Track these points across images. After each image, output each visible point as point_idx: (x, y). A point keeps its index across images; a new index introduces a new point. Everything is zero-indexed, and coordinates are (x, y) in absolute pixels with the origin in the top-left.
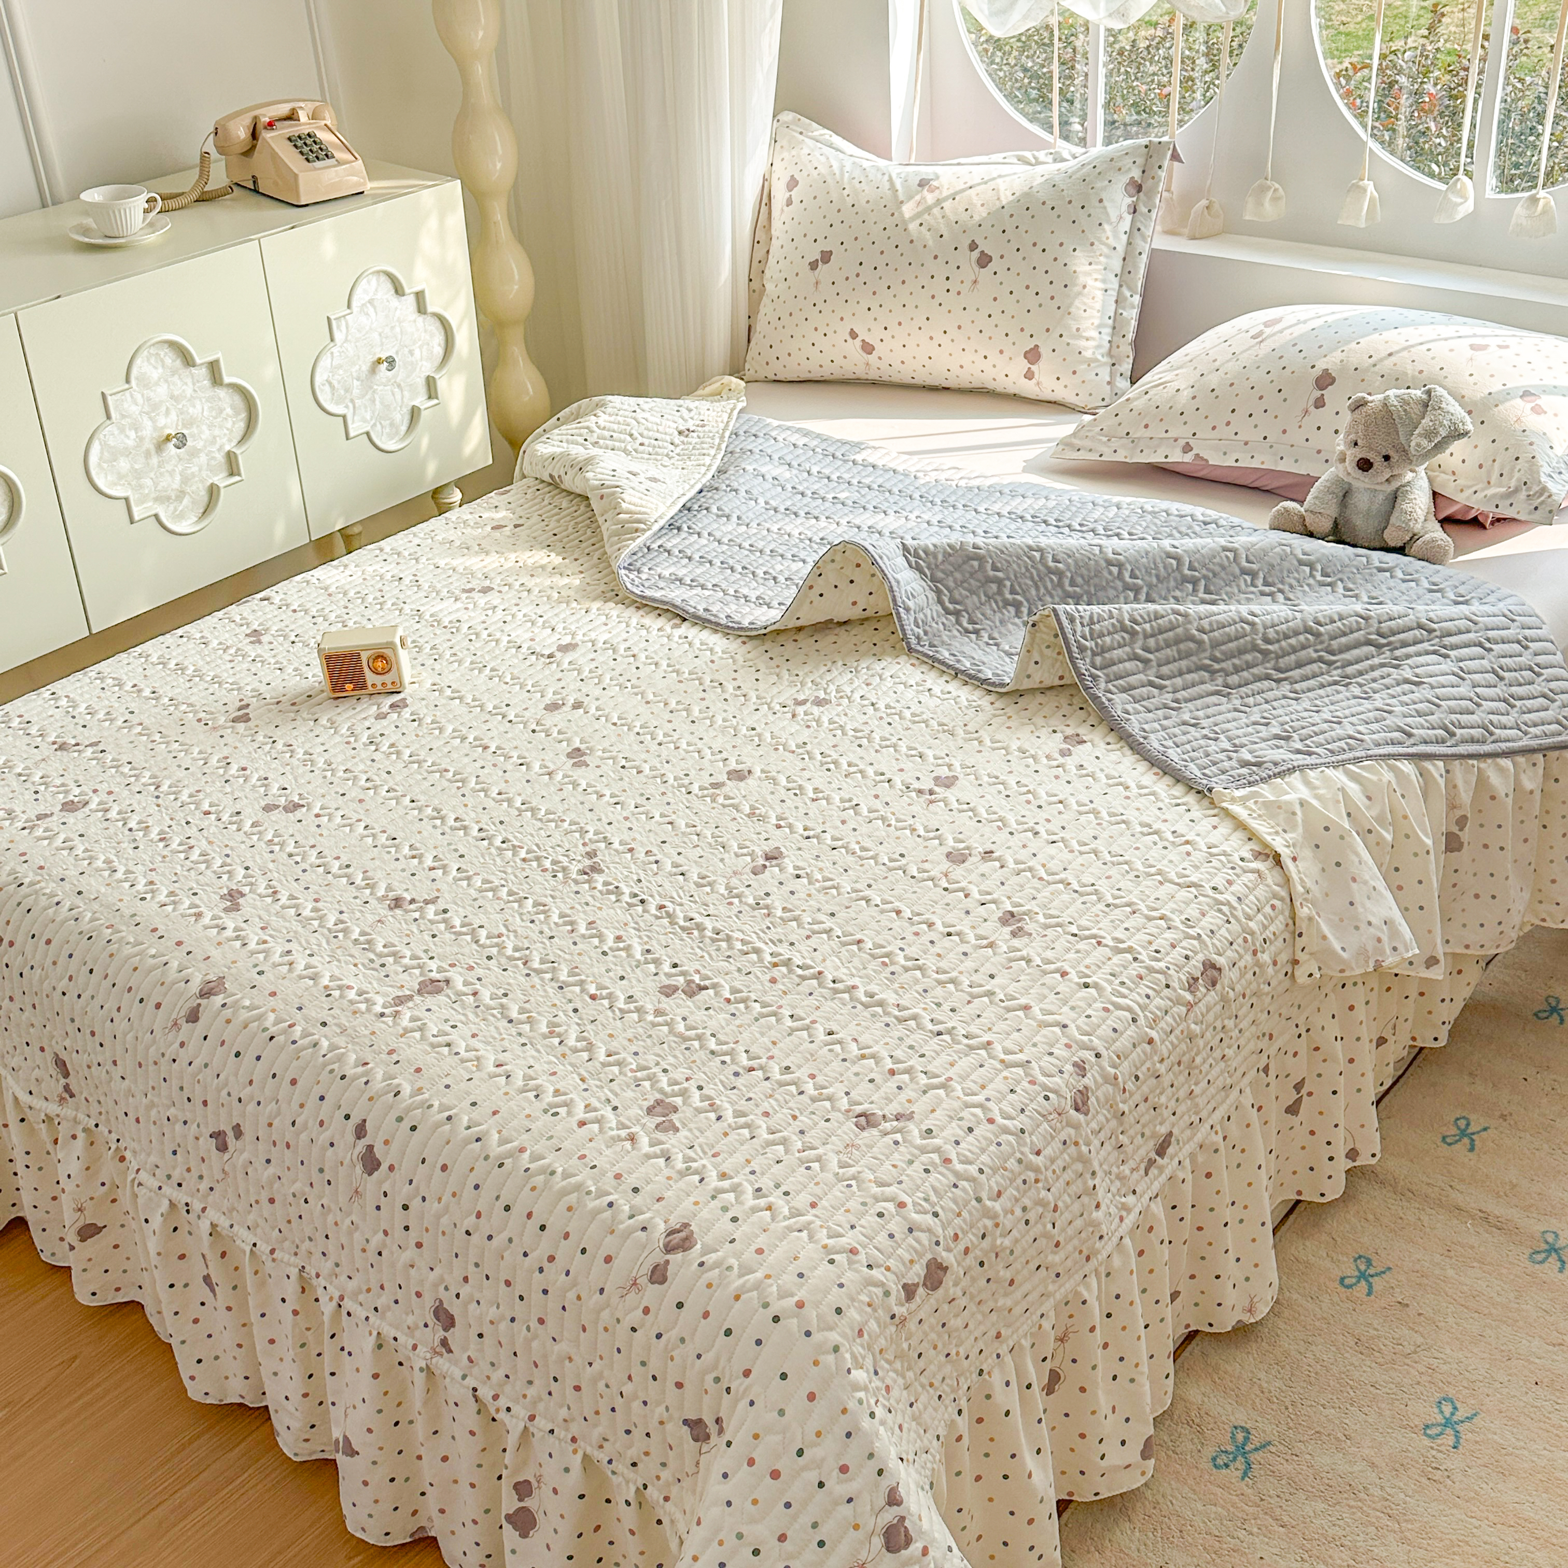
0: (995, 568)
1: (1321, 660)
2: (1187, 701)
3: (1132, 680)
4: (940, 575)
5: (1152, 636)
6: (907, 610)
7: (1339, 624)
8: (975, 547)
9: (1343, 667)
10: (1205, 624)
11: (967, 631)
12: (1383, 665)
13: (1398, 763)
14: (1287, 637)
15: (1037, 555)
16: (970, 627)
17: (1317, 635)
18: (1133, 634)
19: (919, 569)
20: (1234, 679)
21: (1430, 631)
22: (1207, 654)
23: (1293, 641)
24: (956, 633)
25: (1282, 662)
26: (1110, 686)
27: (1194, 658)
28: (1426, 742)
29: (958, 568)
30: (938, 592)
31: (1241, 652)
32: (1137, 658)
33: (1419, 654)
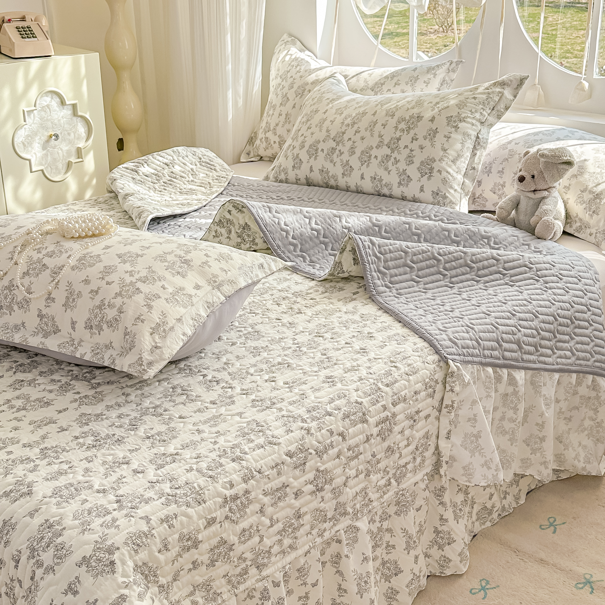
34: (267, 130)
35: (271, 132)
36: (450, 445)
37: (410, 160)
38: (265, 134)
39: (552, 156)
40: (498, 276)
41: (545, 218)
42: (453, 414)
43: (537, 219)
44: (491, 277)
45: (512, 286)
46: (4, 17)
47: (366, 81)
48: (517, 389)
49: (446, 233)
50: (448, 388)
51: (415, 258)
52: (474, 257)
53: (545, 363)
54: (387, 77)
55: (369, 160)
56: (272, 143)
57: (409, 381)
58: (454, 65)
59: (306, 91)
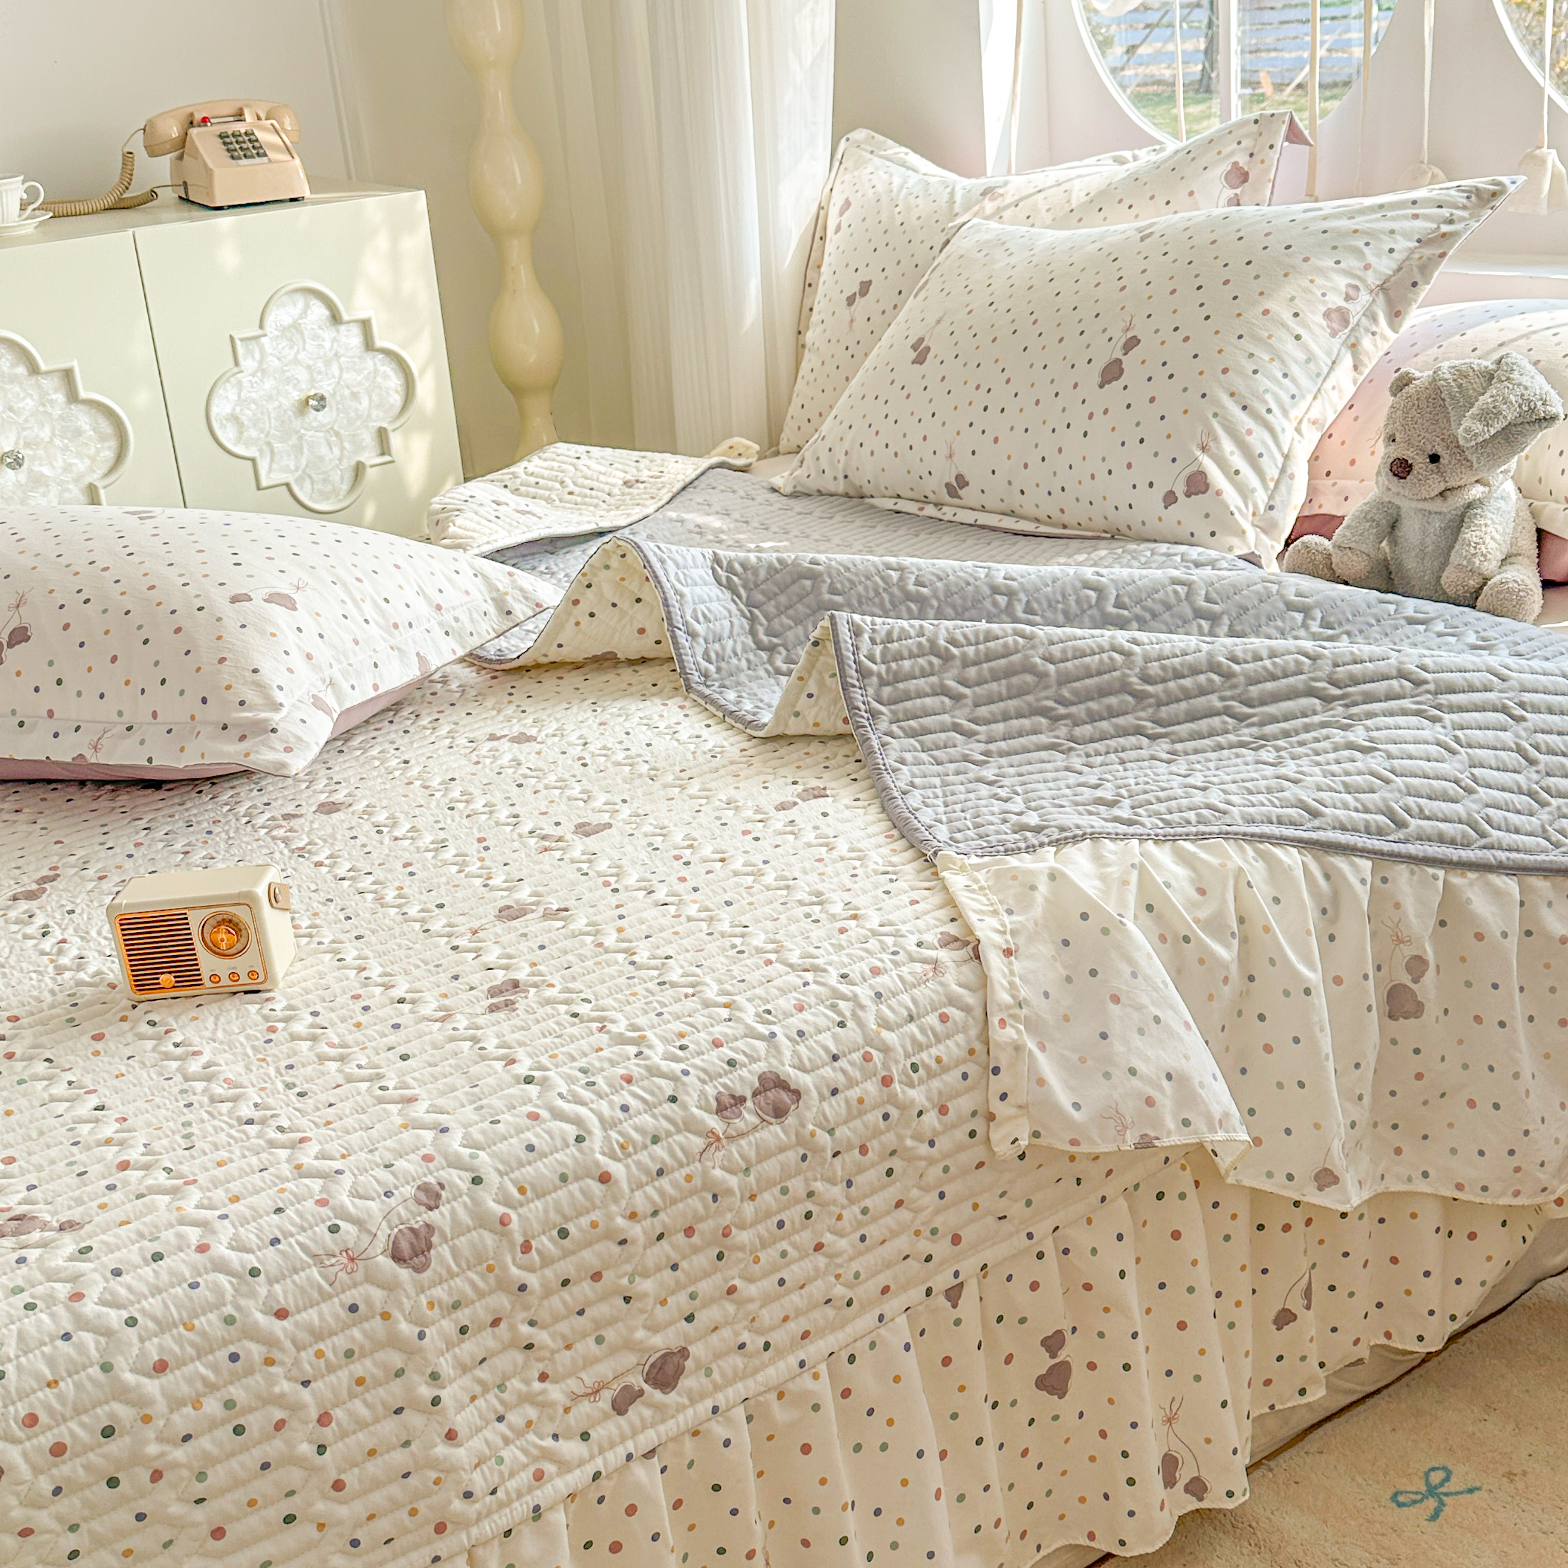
0: (833, 591)
1: (1228, 712)
2: (1002, 754)
3: (928, 721)
4: (760, 597)
5: (975, 663)
6: (693, 635)
7: (1267, 663)
8: (814, 562)
9: (1262, 724)
10: (1056, 650)
11: (778, 672)
12: (1324, 725)
13: (1277, 851)
14: (1178, 675)
15: (895, 575)
16: (784, 667)
17: (1228, 675)
18: (946, 658)
19: (730, 587)
20: (1087, 730)
21: (1417, 683)
22: (1051, 692)
23: (1187, 682)
24: (762, 673)
25: (1164, 712)
26: (894, 728)
27: (1030, 698)
28: (1344, 828)
29: (783, 588)
30: (753, 620)
31: (1103, 692)
32: (944, 691)
33: (1392, 714)
46: (192, 113)
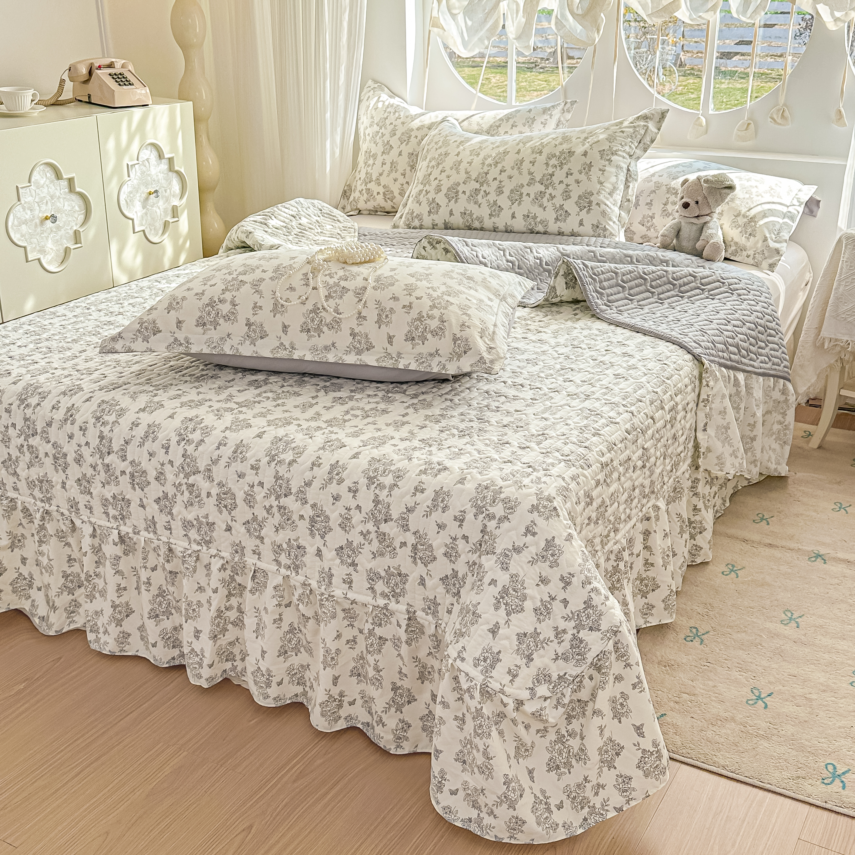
34: (368, 180)
35: (373, 183)
36: (707, 437)
37: (567, 195)
38: (366, 185)
39: (716, 181)
40: (698, 291)
41: (712, 241)
42: (708, 407)
43: (704, 242)
44: (693, 292)
45: (713, 299)
46: (92, 63)
47: (478, 124)
48: (739, 390)
49: (629, 259)
50: (704, 383)
51: (624, 278)
52: (674, 275)
53: (753, 367)
54: (501, 120)
55: (520, 198)
56: (375, 194)
57: (680, 375)
58: (568, 105)
59: (412, 137)
